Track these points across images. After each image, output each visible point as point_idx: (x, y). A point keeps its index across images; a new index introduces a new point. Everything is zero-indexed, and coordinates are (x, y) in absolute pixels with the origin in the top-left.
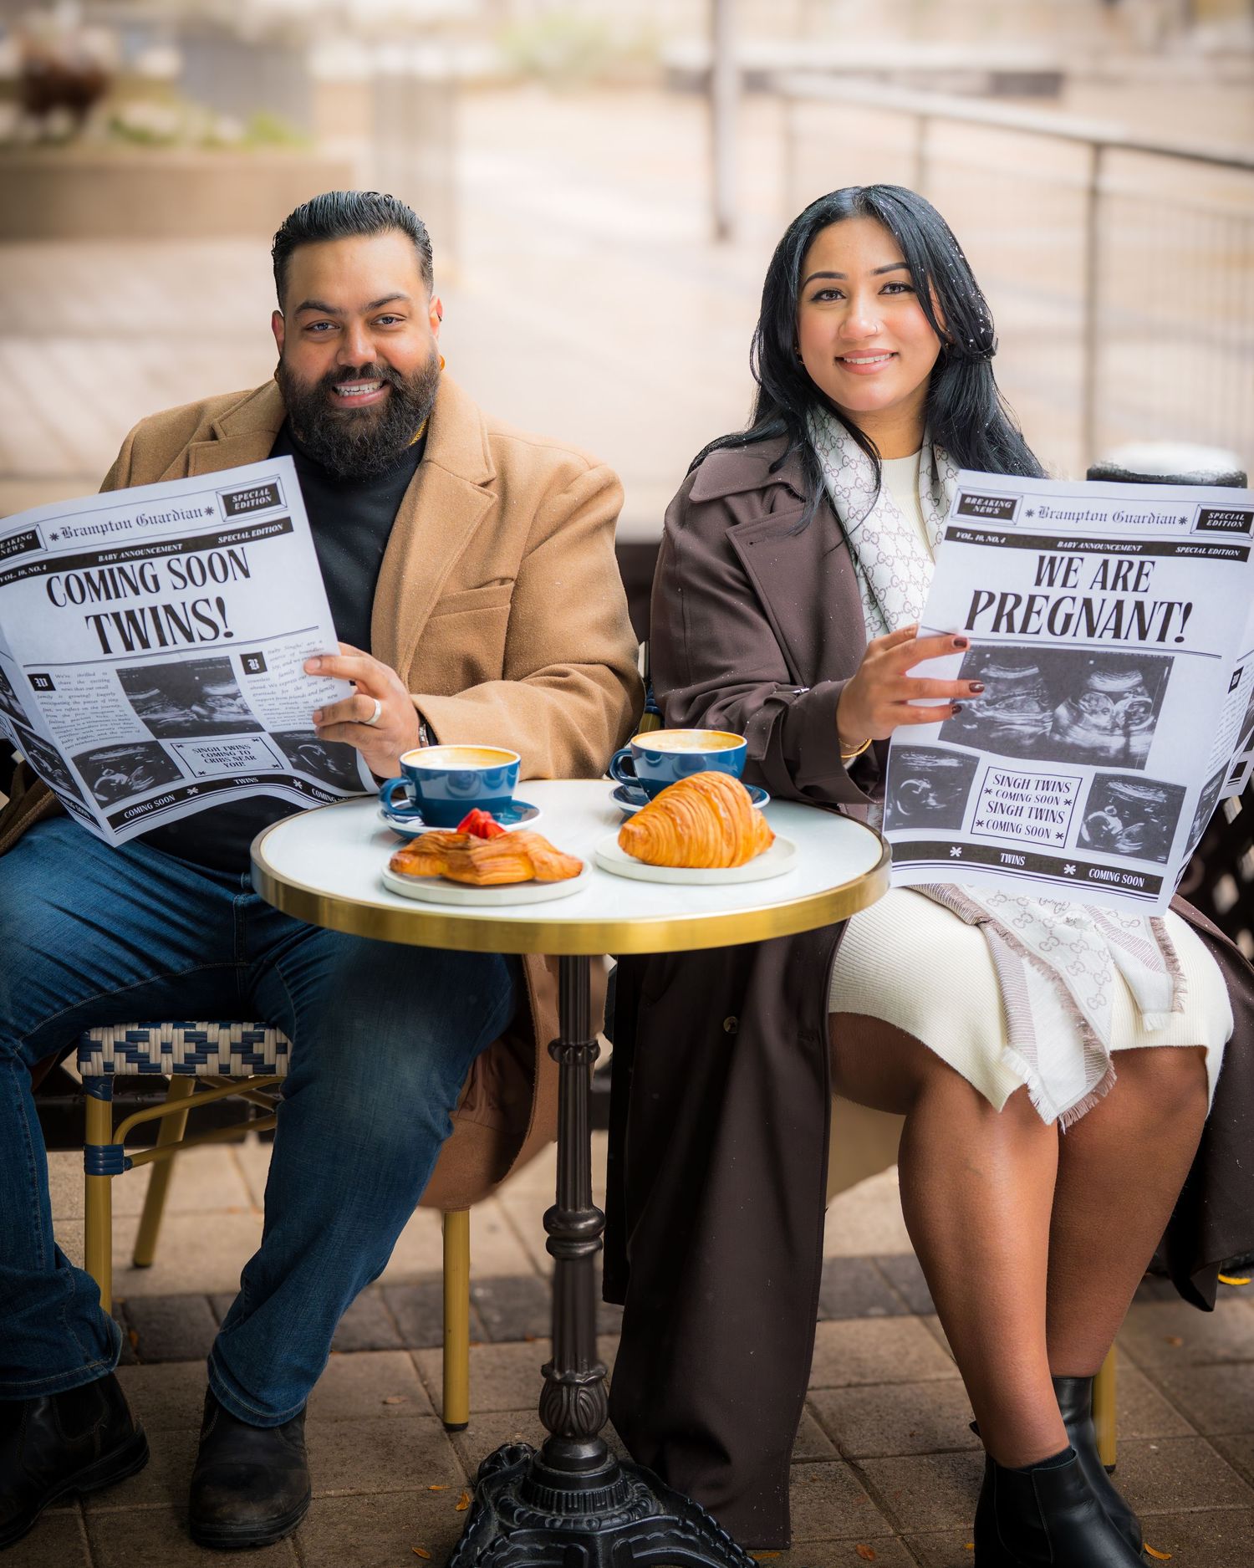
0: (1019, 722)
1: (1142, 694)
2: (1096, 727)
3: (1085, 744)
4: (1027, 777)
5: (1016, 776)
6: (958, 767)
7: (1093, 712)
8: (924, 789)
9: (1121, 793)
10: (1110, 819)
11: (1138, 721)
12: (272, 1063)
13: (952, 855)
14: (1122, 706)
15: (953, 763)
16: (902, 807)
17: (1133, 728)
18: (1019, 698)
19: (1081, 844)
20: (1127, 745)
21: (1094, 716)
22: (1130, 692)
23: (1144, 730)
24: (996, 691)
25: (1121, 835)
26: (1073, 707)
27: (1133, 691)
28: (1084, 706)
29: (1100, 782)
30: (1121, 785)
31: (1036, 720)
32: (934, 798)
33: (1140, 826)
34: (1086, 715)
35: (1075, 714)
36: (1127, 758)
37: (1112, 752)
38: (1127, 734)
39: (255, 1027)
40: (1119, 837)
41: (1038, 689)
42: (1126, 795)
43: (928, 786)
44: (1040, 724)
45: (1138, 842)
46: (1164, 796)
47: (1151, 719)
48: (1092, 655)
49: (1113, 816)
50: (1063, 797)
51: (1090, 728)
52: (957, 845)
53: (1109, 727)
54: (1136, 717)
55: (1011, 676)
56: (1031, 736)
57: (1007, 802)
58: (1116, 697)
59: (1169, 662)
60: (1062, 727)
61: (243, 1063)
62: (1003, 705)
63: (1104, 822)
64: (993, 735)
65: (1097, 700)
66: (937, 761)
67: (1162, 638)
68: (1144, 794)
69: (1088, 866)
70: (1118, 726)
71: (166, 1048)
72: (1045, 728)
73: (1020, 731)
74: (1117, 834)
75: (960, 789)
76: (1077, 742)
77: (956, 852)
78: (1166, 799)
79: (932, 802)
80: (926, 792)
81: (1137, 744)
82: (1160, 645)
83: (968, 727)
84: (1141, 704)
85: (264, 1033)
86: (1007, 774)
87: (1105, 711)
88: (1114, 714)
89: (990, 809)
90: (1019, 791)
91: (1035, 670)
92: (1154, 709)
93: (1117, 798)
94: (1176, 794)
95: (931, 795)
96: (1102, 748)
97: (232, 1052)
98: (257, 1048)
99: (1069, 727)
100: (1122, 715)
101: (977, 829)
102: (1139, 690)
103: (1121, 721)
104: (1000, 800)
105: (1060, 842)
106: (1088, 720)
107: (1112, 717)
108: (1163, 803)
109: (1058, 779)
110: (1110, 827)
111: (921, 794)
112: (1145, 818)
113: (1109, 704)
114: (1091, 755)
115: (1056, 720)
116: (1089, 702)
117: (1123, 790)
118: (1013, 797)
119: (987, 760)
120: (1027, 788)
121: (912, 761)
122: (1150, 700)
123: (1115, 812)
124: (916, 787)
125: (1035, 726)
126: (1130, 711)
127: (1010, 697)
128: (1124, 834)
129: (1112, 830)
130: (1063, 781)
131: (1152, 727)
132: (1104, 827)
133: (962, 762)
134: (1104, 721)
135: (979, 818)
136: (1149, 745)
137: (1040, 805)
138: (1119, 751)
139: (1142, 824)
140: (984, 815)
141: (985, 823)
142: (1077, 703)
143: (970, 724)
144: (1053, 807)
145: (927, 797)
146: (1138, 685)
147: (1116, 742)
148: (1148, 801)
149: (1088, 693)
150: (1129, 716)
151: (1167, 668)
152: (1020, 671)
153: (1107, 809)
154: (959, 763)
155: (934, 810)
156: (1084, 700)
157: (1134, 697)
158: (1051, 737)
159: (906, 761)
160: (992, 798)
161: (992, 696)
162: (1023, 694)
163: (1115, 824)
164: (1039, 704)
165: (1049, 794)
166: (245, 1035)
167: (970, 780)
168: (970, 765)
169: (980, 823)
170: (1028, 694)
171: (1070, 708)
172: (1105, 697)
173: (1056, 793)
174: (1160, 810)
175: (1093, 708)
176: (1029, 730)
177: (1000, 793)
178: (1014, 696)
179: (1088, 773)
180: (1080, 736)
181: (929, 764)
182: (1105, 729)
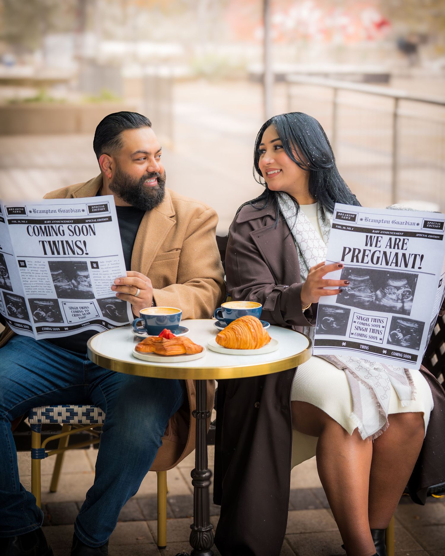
0: (363, 296)
1: (407, 288)
2: (391, 299)
3: (388, 305)
4: (368, 317)
5: (364, 316)
6: (343, 313)
7: (390, 294)
8: (331, 321)
9: (402, 324)
10: (398, 333)
11: (406, 298)
12: (97, 419)
13: (343, 345)
14: (400, 292)
15: (341, 311)
16: (323, 327)
17: (405, 300)
18: (362, 287)
19: (388, 342)
20: (403, 306)
21: (390, 295)
22: (403, 287)
23: (409, 301)
24: (354, 284)
25: (402, 339)
26: (383, 292)
27: (404, 286)
28: (386, 291)
29: (394, 319)
30: (402, 321)
31: (369, 296)
32: (335, 324)
33: (409, 336)
34: (387, 294)
35: (383, 294)
36: (403, 311)
37: (398, 308)
38: (403, 302)
39: (91, 407)
40: (402, 340)
41: (369, 284)
42: (404, 325)
43: (333, 320)
44: (371, 297)
45: (408, 342)
46: (417, 325)
47: (411, 297)
48: (388, 272)
49: (400, 332)
50: (381, 325)
51: (389, 299)
52: (344, 341)
53: (396, 299)
54: (406, 296)
55: (360, 279)
56: (368, 301)
57: (362, 326)
58: (398, 288)
59: (416, 276)
60: (379, 299)
61: (87, 419)
62: (357, 290)
63: (396, 334)
64: (355, 301)
65: (391, 289)
66: (336, 310)
67: (413, 267)
68: (410, 325)
69: (392, 351)
70: (399, 299)
71: (60, 414)
72: (373, 299)
73: (364, 300)
74: (401, 339)
75: (345, 321)
76: (385, 304)
77: (344, 344)
78: (418, 326)
79: (335, 325)
80: (332, 322)
81: (407, 306)
82: (413, 270)
83: (346, 297)
84: (408, 291)
85: (94, 409)
86: (361, 315)
87: (394, 293)
88: (398, 295)
89: (356, 329)
90: (365, 322)
91: (368, 277)
92: (412, 293)
93: (400, 326)
94: (421, 325)
95: (334, 323)
96: (394, 307)
97: (82, 416)
98: (92, 414)
99: (381, 299)
100: (400, 295)
101: (351, 336)
102: (406, 286)
103: (400, 297)
104: (359, 325)
105: (381, 342)
106: (388, 297)
107: (397, 296)
108: (417, 328)
109: (379, 318)
110: (398, 337)
111: (330, 322)
112: (411, 333)
113: (396, 291)
114: (390, 309)
115: (376, 296)
116: (388, 290)
117: (403, 323)
118: (363, 324)
119: (354, 310)
120: (368, 321)
121: (327, 310)
122: (410, 290)
123: (400, 331)
124: (329, 320)
125: (369, 298)
126: (403, 294)
127: (359, 287)
128: (404, 339)
129: (399, 337)
130: (381, 319)
131: (412, 300)
132: (396, 337)
133: (345, 311)
134: (394, 297)
135: (352, 332)
136: (411, 306)
137: (373, 328)
138: (400, 308)
139: (410, 336)
140: (353, 331)
141: (354, 334)
142: (384, 290)
143: (347, 296)
144: (378, 328)
145: (333, 324)
146: (406, 284)
147: (399, 305)
148: (412, 327)
149: (388, 286)
150: (403, 295)
151: (416, 278)
152: (362, 277)
153: (397, 330)
154: (344, 311)
155: (336, 329)
156: (386, 289)
157: (404, 289)
158: (375, 302)
159: (325, 310)
160: (356, 324)
161: (353, 286)
162: (364, 286)
163: (400, 336)
164: (370, 290)
165: (376, 323)
166: (87, 409)
167: (348, 318)
168: (348, 312)
169: (352, 334)
170: (366, 286)
171: (382, 292)
172: (394, 288)
173: (379, 323)
174: (416, 330)
175: (390, 292)
176: (367, 299)
177: (359, 323)
178: (361, 286)
179: (390, 316)
180: (385, 302)
181: (333, 312)
182: (395, 300)
